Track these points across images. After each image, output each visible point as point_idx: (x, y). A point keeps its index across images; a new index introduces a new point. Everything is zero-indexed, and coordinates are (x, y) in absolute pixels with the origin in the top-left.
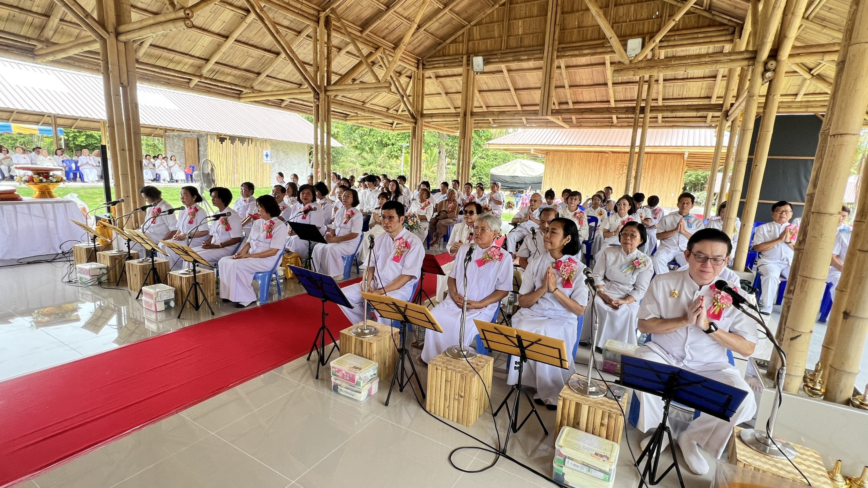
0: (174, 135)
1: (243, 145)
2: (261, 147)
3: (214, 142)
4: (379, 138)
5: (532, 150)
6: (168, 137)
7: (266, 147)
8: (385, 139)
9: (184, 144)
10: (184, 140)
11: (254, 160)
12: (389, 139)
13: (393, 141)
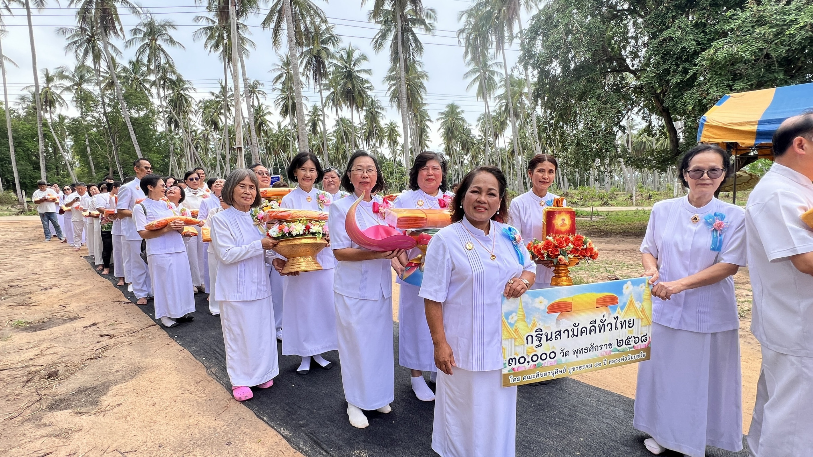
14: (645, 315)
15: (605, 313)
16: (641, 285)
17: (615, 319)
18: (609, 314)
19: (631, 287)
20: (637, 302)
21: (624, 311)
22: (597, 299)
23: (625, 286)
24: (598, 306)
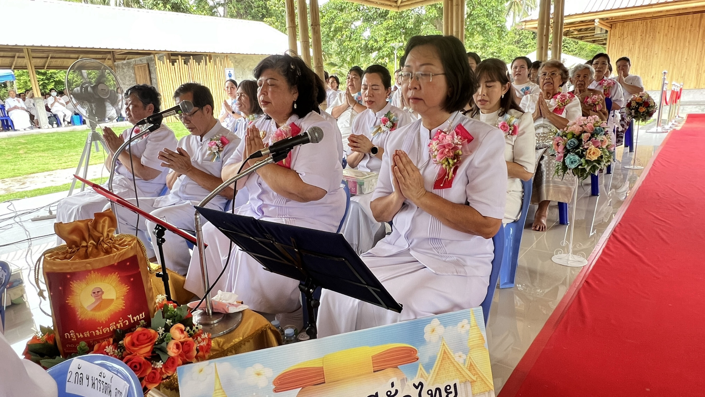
0: (123, 64)
1: (199, 64)
2: (221, 65)
3: (163, 63)
4: (363, 42)
5: (596, 21)
6: (118, 67)
7: (228, 64)
8: (371, 42)
9: (135, 73)
10: (134, 68)
11: (216, 83)
12: (376, 41)
13: (381, 43)
14: (477, 374)
15: (394, 380)
16: (460, 324)
17: (417, 387)
18: (403, 381)
19: (440, 330)
20: (457, 354)
21: (432, 372)
22: (373, 357)
23: (427, 329)
24: (376, 369)
